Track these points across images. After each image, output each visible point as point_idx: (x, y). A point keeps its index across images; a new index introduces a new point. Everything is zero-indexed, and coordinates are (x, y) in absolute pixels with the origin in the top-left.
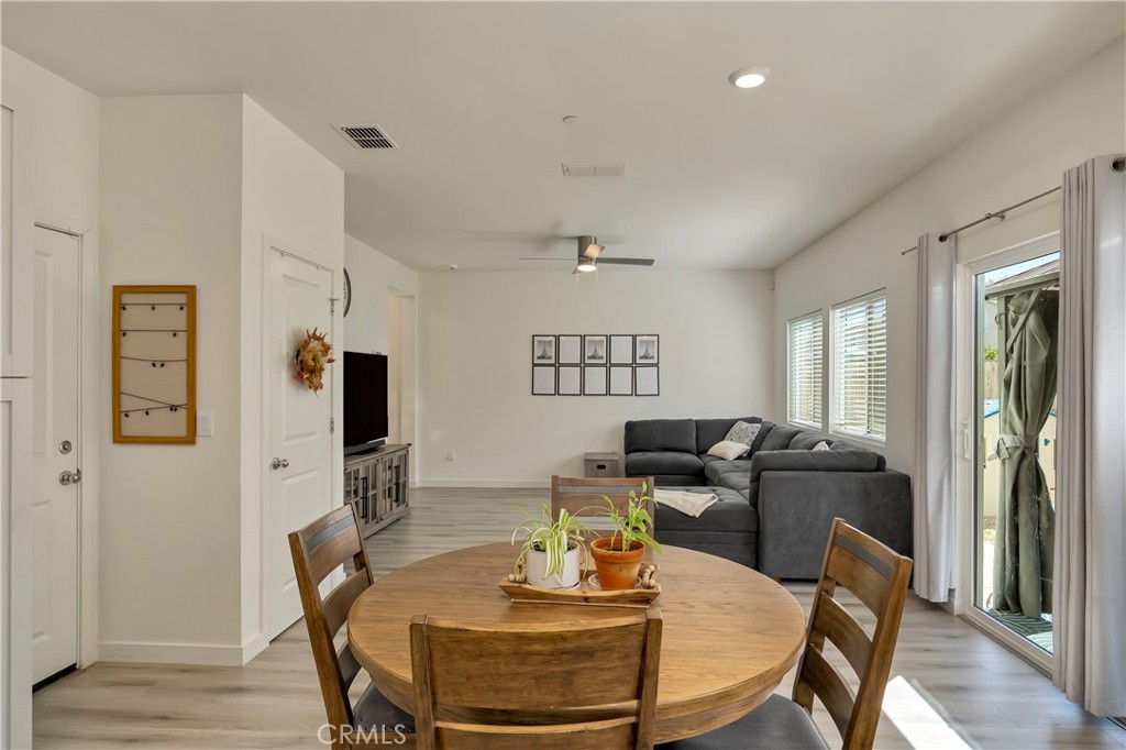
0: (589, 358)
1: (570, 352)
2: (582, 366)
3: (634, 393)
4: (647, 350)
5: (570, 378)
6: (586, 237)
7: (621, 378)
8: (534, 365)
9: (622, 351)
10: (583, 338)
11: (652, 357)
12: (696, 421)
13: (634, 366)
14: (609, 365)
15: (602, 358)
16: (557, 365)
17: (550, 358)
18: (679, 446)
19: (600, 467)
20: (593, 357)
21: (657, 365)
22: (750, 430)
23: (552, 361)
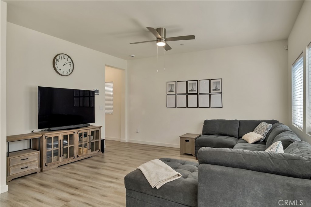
0: (190, 91)
1: (182, 89)
2: (187, 94)
3: (210, 106)
4: (216, 86)
5: (182, 100)
6: (160, 28)
7: (204, 100)
8: (168, 95)
9: (204, 87)
10: (187, 82)
11: (219, 90)
12: (240, 121)
13: (210, 94)
14: (198, 94)
15: (195, 91)
16: (176, 95)
17: (174, 91)
18: (228, 134)
19: (187, 141)
20: (192, 90)
21: (221, 93)
22: (266, 127)
23: (174, 93)
